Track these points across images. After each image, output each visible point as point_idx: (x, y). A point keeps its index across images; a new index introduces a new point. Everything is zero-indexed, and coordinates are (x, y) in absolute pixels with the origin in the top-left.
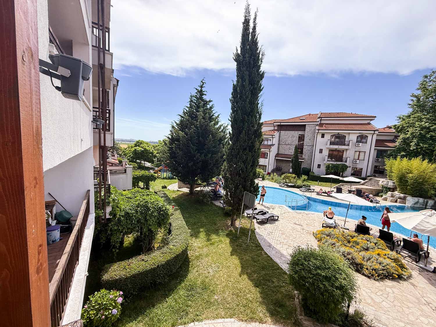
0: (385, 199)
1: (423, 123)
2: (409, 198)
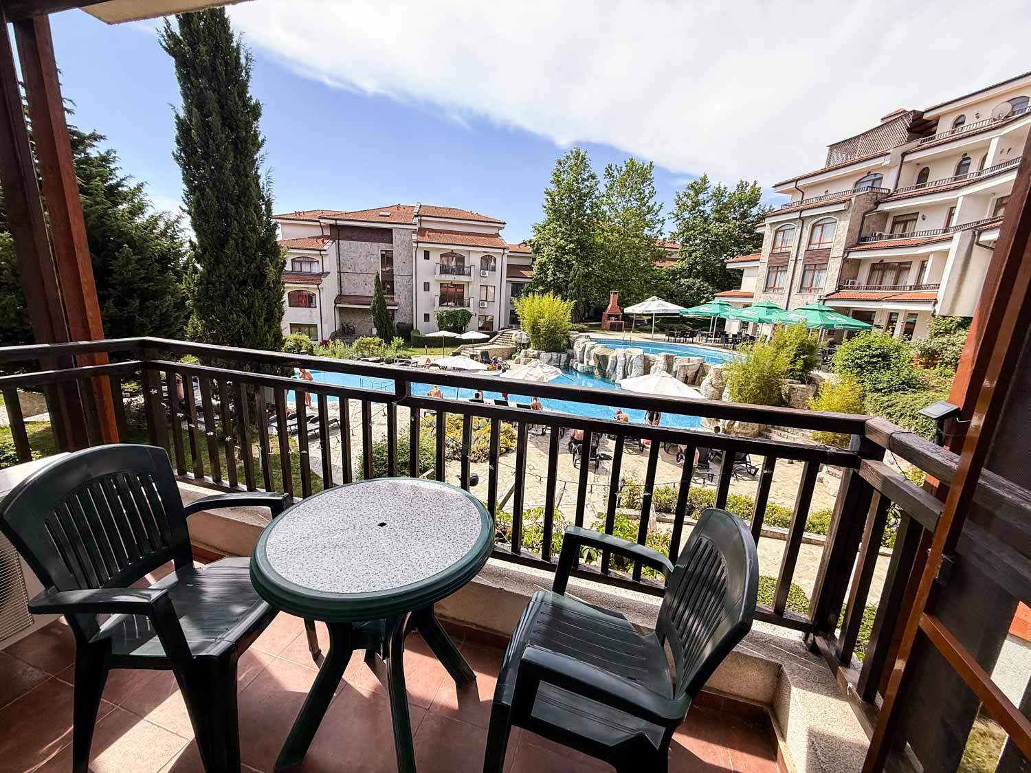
0: (518, 362)
1: (558, 239)
2: (543, 355)
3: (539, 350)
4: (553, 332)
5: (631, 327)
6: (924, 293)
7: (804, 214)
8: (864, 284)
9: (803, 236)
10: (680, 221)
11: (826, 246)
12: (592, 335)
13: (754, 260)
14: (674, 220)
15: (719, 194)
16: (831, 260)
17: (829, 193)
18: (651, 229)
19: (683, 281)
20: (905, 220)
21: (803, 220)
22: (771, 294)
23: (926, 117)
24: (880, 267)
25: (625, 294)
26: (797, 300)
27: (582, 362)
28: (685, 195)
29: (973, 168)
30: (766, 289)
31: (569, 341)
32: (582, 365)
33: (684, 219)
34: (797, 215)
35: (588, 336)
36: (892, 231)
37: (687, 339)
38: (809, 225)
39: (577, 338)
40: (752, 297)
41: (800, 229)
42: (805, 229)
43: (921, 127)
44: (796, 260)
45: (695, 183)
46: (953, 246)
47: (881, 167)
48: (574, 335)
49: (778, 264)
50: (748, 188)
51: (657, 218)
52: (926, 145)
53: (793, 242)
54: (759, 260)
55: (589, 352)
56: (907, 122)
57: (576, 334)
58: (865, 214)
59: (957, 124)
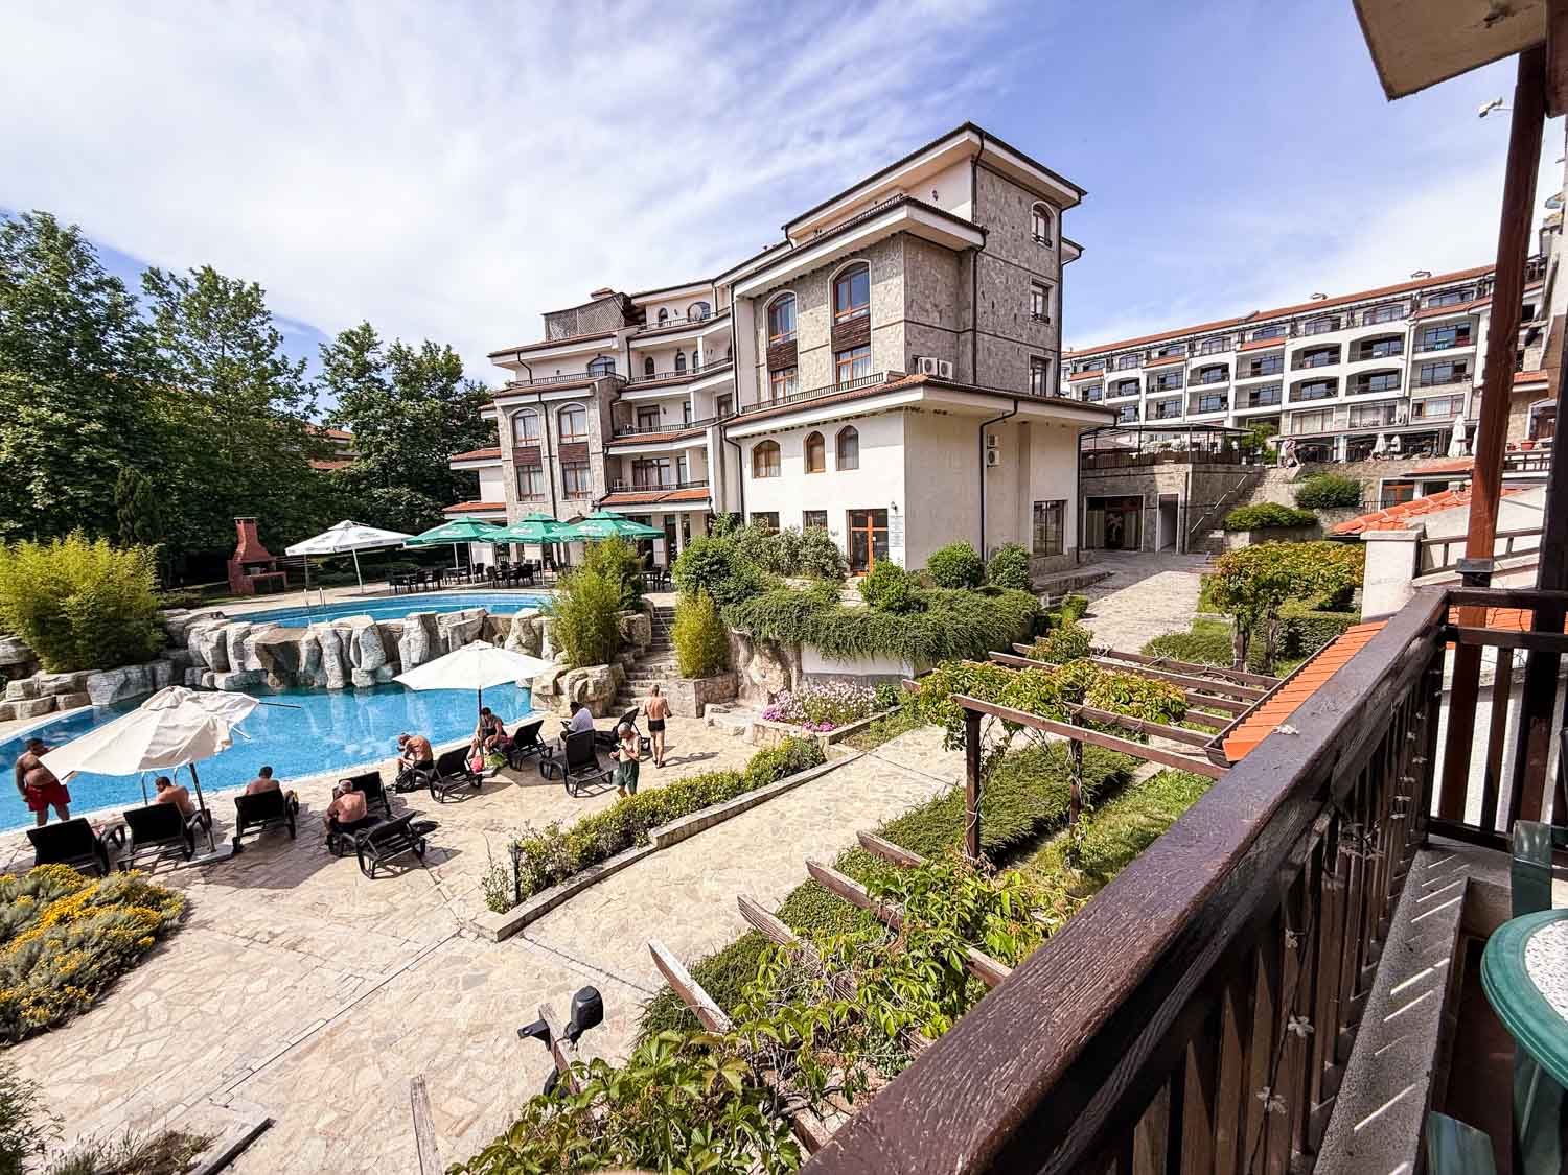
1: (45, 411)
2: (95, 679)
3: (77, 669)
4: (117, 620)
5: (304, 581)
6: (694, 491)
7: (546, 397)
8: (631, 485)
9: (550, 424)
10: (343, 393)
11: (582, 439)
12: (228, 610)
13: (495, 457)
14: (330, 390)
15: (400, 356)
16: (592, 458)
17: (562, 374)
18: (292, 402)
19: (377, 492)
20: (649, 412)
21: (545, 404)
22: (529, 504)
23: (634, 302)
24: (641, 464)
25: (268, 521)
26: (567, 510)
27: (227, 669)
28: (340, 352)
29: (689, 365)
30: (521, 497)
31: (166, 631)
32: (229, 675)
33: (349, 390)
34: (535, 398)
35: (219, 614)
36: (640, 425)
37: (430, 585)
38: (553, 411)
39: (189, 622)
40: (504, 509)
41: (543, 417)
42: (550, 417)
43: (632, 312)
44: (550, 457)
45: (352, 332)
46: (709, 440)
47: (610, 350)
48: (180, 617)
49: (527, 461)
50: (441, 354)
51: (300, 384)
52: (644, 333)
53: (538, 431)
54: (500, 457)
55: (238, 644)
56: (620, 303)
57: (182, 614)
58: (611, 403)
59: (662, 316)
